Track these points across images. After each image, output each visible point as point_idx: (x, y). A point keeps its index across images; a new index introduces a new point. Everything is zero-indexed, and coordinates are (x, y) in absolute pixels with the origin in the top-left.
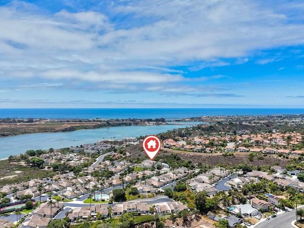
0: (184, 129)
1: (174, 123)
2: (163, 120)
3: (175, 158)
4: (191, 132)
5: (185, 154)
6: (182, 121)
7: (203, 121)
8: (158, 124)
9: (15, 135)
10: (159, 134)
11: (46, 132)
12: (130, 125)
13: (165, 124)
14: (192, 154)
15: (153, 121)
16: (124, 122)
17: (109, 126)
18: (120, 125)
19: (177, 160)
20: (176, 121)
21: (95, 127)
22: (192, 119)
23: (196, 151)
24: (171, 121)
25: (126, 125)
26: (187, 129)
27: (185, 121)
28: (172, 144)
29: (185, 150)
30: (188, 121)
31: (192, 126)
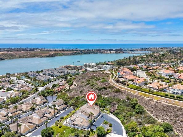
0: (137, 56)
1: (129, 52)
2: (121, 50)
3: (134, 107)
4: (145, 59)
5: (152, 100)
6: (135, 51)
7: (151, 51)
8: (117, 53)
9: (11, 59)
10: (116, 61)
11: (35, 57)
12: (97, 53)
13: (123, 53)
14: (165, 102)
15: (114, 50)
16: (93, 51)
17: (81, 53)
18: (89, 53)
19: (138, 113)
20: (131, 51)
21: (71, 54)
22: (142, 50)
23: (172, 97)
24: (126, 51)
25: (94, 53)
26: (141, 57)
27: (137, 51)
28: (128, 77)
29: (151, 92)
30: (140, 51)
31: (145, 54)
